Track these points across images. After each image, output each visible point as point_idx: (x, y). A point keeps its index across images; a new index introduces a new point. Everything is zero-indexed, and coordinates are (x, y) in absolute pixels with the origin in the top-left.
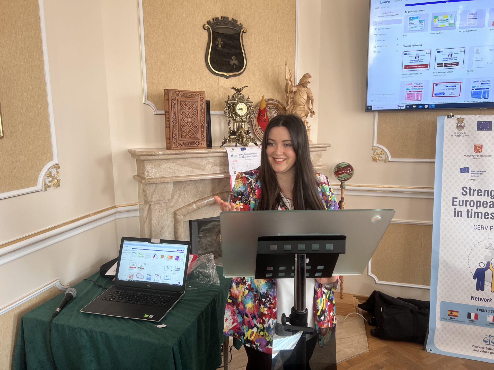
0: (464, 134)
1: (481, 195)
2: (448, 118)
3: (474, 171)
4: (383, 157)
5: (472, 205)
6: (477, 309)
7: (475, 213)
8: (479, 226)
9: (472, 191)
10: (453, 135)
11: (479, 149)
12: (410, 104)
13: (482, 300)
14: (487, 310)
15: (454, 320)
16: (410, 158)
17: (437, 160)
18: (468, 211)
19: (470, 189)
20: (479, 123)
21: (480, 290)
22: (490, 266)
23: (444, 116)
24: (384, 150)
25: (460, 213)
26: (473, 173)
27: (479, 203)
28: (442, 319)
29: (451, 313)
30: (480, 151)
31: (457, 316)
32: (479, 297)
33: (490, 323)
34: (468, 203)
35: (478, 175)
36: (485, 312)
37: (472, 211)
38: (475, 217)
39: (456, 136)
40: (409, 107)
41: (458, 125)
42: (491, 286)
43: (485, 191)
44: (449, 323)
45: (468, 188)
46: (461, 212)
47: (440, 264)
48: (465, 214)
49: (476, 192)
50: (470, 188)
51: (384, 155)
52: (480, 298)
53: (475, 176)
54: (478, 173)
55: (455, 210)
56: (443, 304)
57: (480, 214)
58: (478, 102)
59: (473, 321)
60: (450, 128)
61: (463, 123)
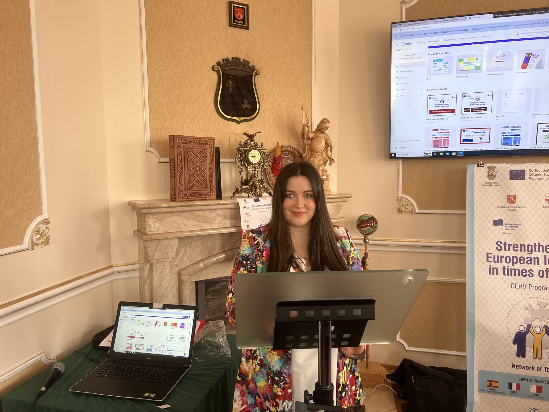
0: (496, 184)
1: (517, 250)
2: (478, 166)
3: (508, 224)
4: (410, 208)
5: (508, 261)
6: (519, 378)
7: (511, 270)
8: (517, 285)
9: (507, 246)
10: (484, 185)
11: (513, 200)
12: (437, 151)
13: (523, 368)
14: (529, 379)
15: (494, 391)
16: (438, 209)
17: (468, 212)
18: (504, 268)
19: (505, 244)
20: (511, 171)
21: (521, 357)
22: (531, 330)
23: (474, 165)
24: (410, 201)
25: (495, 270)
26: (507, 225)
27: (515, 259)
28: (481, 390)
29: (491, 384)
30: (514, 202)
31: (497, 387)
32: (520, 365)
33: (534, 395)
34: (504, 259)
35: (513, 228)
36: (527, 381)
37: (508, 268)
38: (511, 275)
39: (487, 185)
40: (435, 154)
41: (489, 174)
42: (533, 352)
43: (521, 245)
44: (489, 395)
45: (503, 243)
46: (497, 269)
47: (476, 328)
48: (500, 271)
49: (511, 247)
50: (505, 242)
51: (410, 206)
52: (522, 366)
53: (509, 229)
54: (513, 226)
55: (490, 267)
56: (482, 373)
57: (517, 271)
58: (509, 149)
59: (515, 392)
60: (480, 177)
61: (494, 171)
